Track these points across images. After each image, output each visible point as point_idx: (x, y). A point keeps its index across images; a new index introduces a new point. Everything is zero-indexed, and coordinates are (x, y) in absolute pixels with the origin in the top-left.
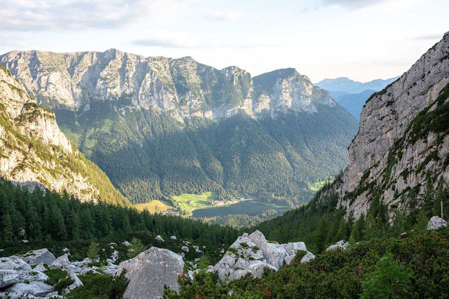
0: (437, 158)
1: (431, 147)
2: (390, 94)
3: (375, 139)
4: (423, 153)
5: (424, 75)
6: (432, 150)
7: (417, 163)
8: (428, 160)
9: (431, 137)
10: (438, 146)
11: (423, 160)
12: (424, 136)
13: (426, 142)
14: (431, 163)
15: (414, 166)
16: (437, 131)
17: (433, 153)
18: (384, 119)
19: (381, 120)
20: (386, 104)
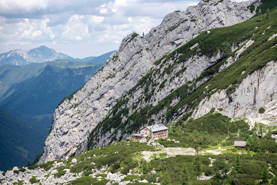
0: (116, 140)
1: (113, 135)
2: (76, 98)
3: (68, 132)
4: (109, 138)
5: (98, 87)
6: (113, 136)
7: (107, 143)
8: (112, 141)
9: (112, 130)
10: (116, 134)
11: (110, 141)
12: (110, 129)
13: (110, 133)
14: (113, 142)
15: (106, 144)
16: (114, 127)
17: (114, 137)
18: (73, 116)
19: (71, 118)
20: (74, 106)
